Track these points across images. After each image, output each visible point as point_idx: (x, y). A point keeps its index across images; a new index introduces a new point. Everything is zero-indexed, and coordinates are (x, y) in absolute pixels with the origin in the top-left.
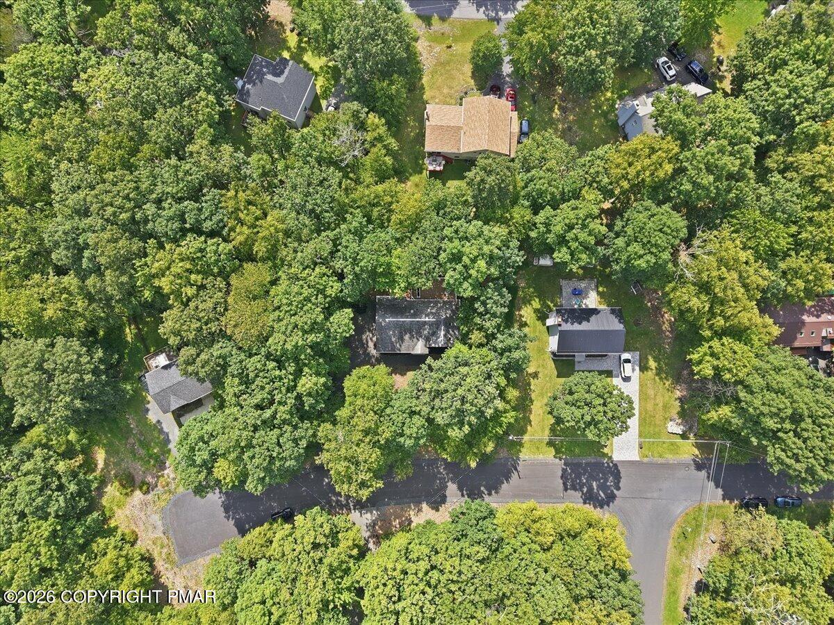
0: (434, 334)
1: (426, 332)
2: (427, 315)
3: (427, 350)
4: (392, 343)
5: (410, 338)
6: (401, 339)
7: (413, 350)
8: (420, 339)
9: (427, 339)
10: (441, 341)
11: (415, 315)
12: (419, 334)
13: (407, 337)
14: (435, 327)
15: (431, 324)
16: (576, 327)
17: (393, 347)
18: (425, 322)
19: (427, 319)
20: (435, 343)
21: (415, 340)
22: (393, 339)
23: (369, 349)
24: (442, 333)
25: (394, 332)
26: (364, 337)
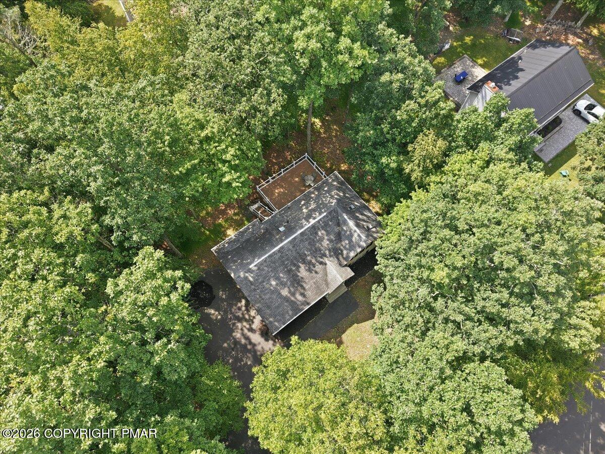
0: (339, 237)
1: (326, 243)
2: (308, 217)
3: (349, 269)
4: (286, 299)
5: (310, 270)
6: (297, 282)
7: (327, 284)
8: (326, 260)
9: (336, 253)
10: (360, 238)
11: (290, 230)
12: (318, 253)
13: (303, 272)
14: (333, 222)
15: (324, 225)
16: (515, 85)
17: (294, 306)
18: (313, 227)
19: (312, 222)
20: (352, 247)
21: (319, 267)
22: (285, 292)
23: (259, 348)
24: (351, 223)
25: (277, 278)
26: (238, 335)
